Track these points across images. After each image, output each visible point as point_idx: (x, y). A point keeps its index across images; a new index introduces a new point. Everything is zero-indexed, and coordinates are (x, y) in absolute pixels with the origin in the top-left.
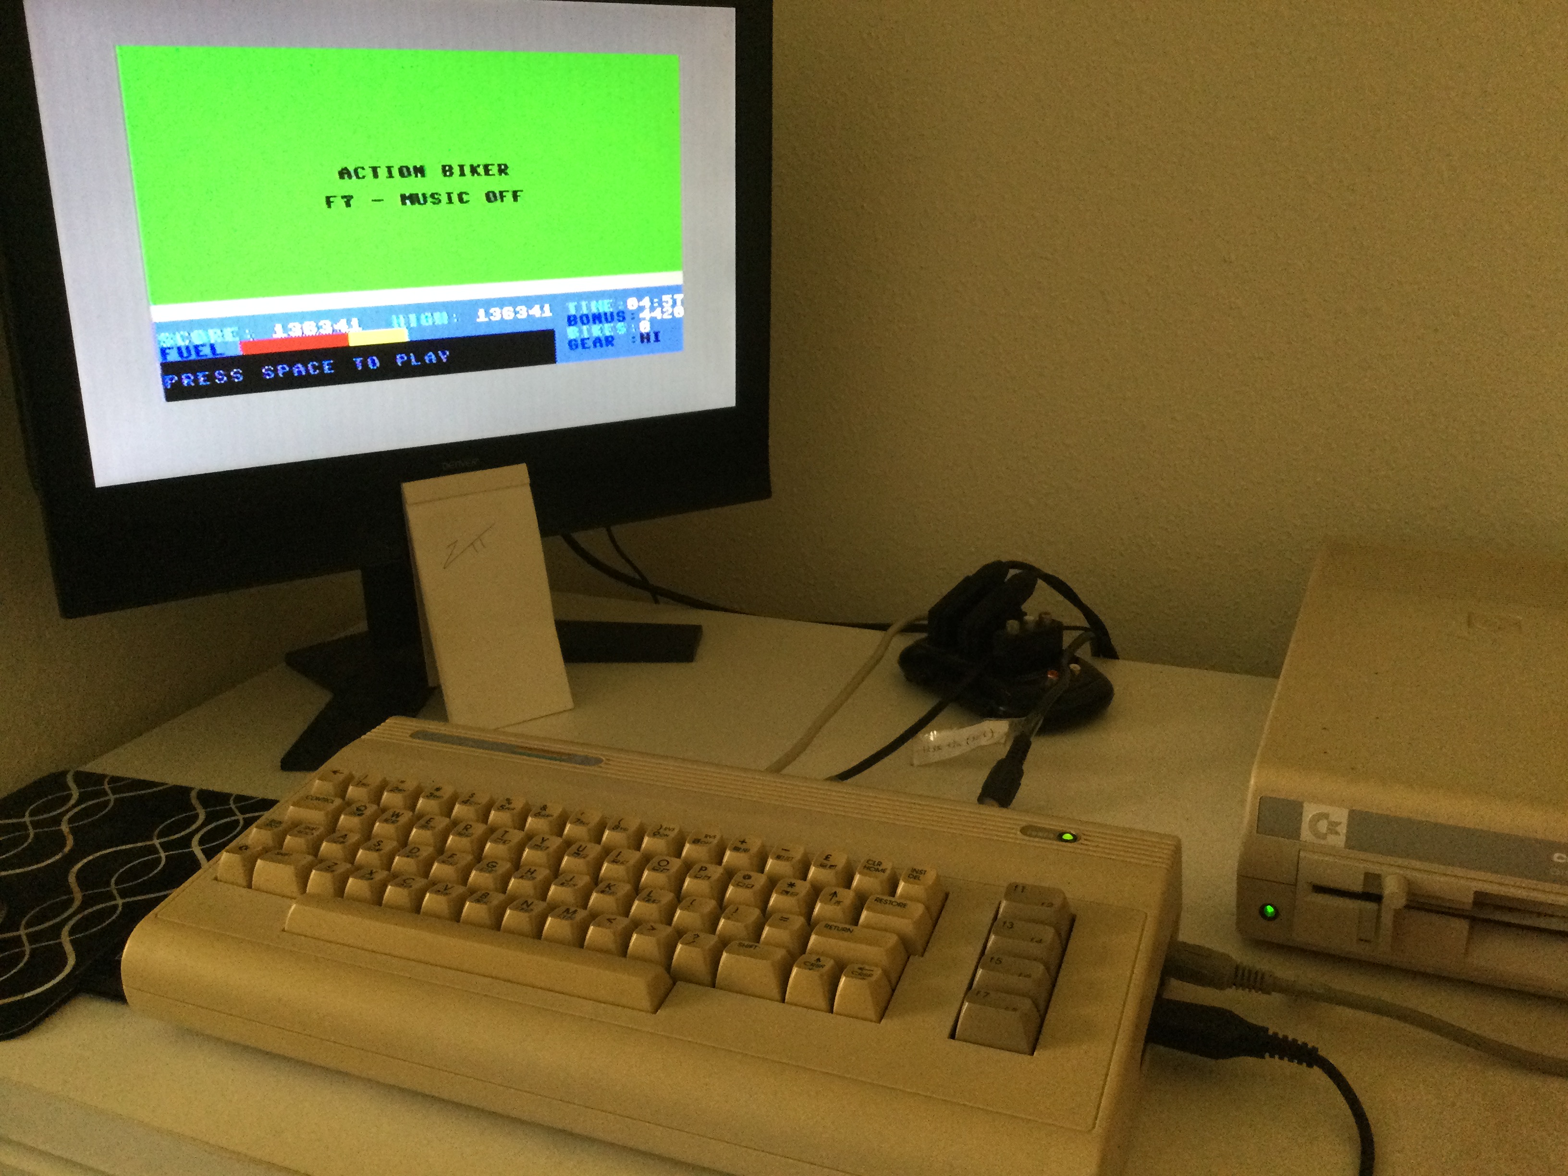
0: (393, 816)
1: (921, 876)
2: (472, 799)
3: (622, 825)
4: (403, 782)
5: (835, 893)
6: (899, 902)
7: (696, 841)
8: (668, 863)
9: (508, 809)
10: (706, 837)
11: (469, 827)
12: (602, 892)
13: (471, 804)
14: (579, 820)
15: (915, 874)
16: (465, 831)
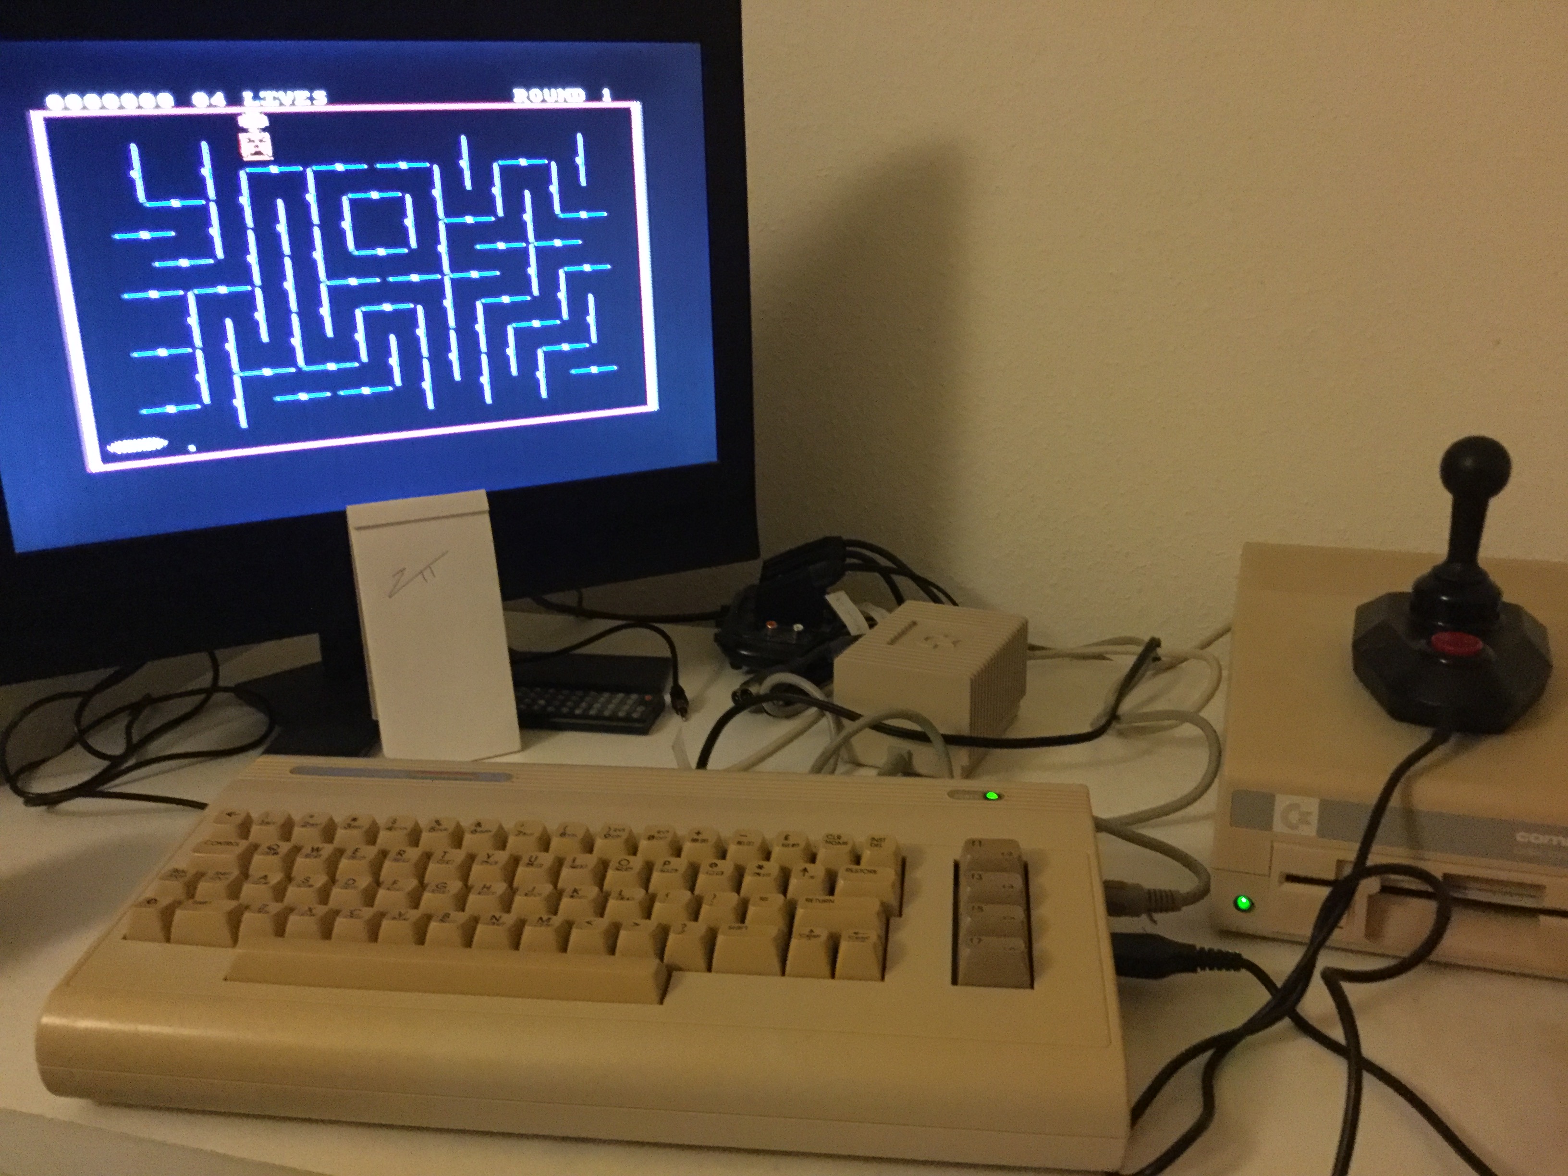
0: (313, 850)
1: (883, 844)
2: (395, 826)
3: (568, 831)
4: (312, 816)
5: (805, 870)
6: (870, 868)
7: (651, 838)
8: (628, 861)
9: (441, 830)
10: (659, 832)
11: (402, 852)
12: (572, 897)
13: (395, 829)
14: (522, 832)
15: (875, 842)
16: (399, 856)
